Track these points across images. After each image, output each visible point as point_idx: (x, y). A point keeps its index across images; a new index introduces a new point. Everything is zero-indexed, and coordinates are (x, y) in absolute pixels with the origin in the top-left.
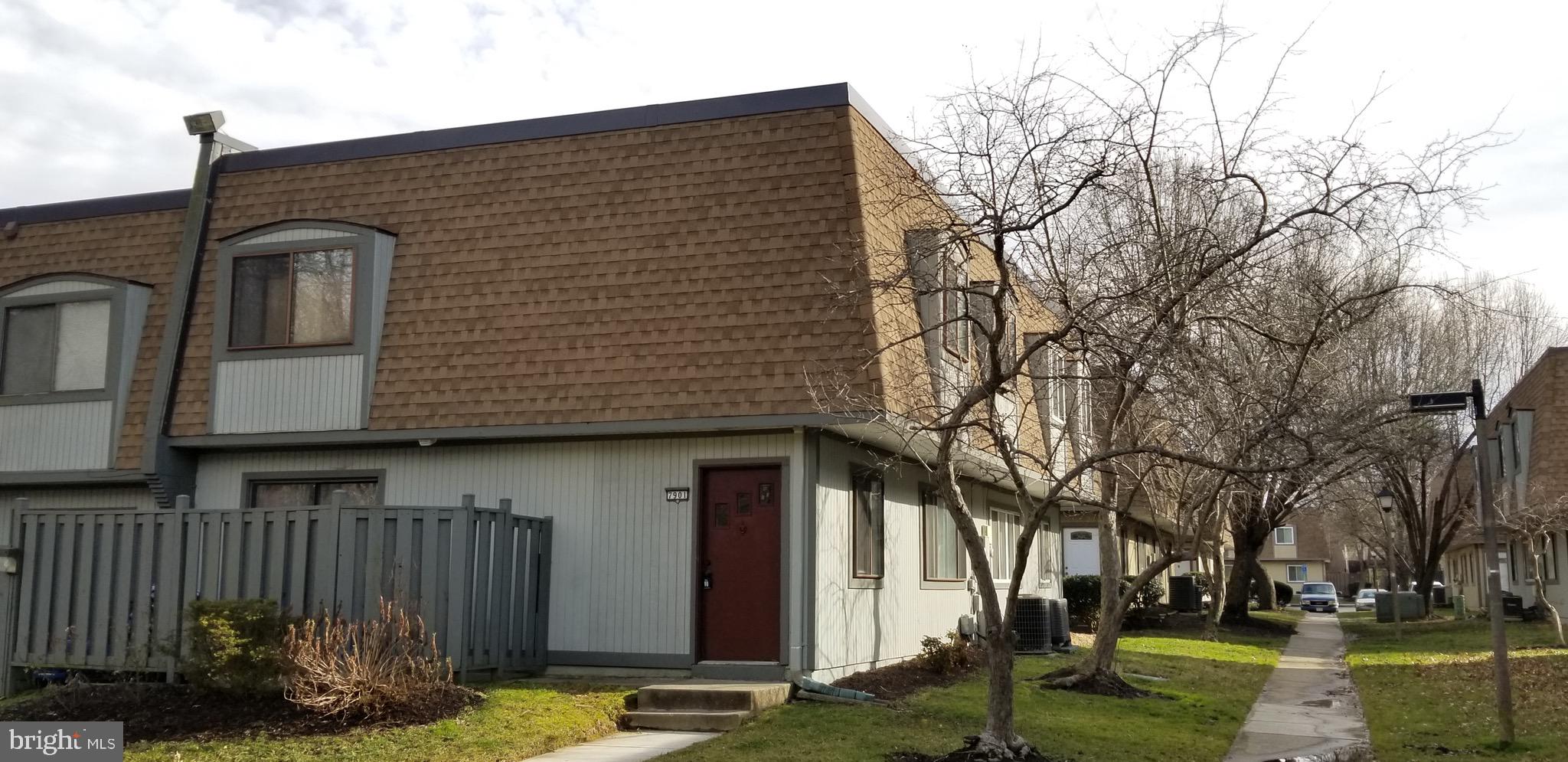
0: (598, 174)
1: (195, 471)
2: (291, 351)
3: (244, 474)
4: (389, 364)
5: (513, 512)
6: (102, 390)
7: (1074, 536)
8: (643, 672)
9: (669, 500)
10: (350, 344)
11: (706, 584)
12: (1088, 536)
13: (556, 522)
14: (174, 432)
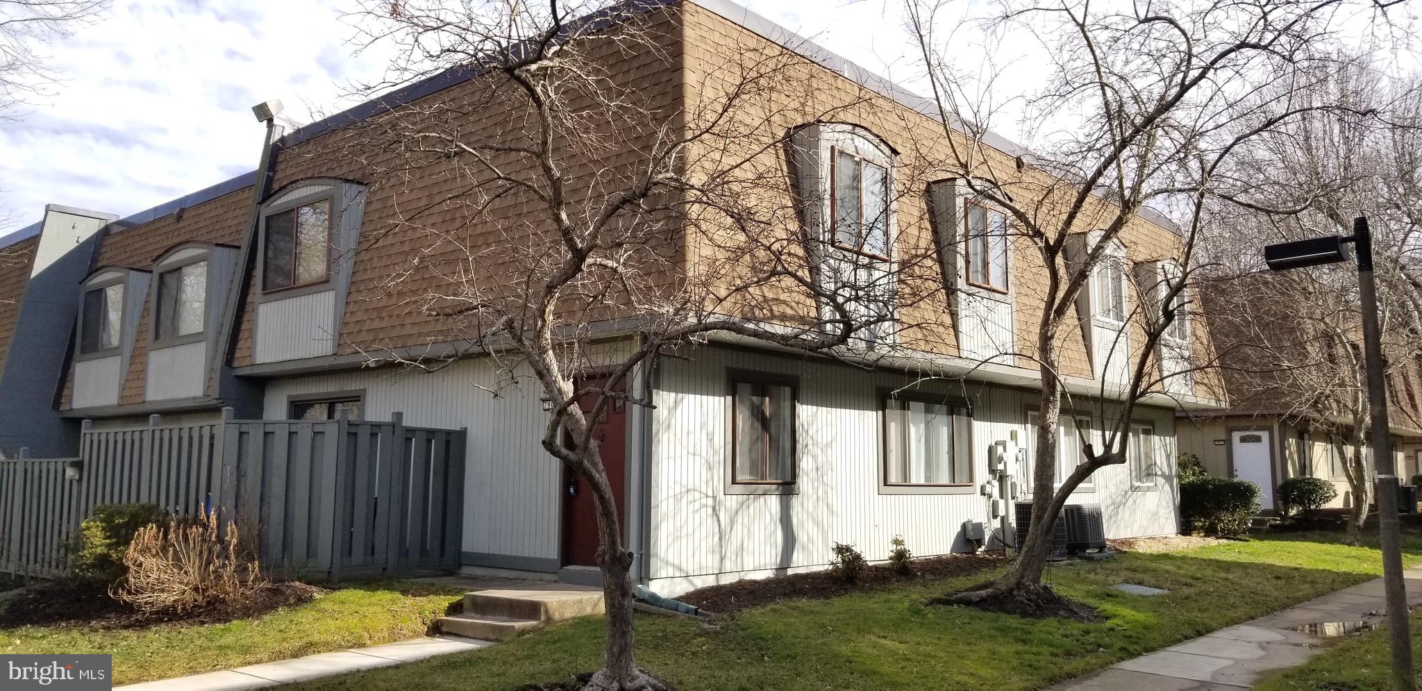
0: (496, 107)
1: (263, 396)
2: (294, 291)
3: (289, 397)
4: (353, 297)
5: (404, 424)
6: (202, 333)
7: (1243, 440)
8: (525, 574)
9: (545, 410)
10: (327, 281)
11: (572, 490)
12: (1258, 439)
13: (469, 431)
14: (236, 364)
